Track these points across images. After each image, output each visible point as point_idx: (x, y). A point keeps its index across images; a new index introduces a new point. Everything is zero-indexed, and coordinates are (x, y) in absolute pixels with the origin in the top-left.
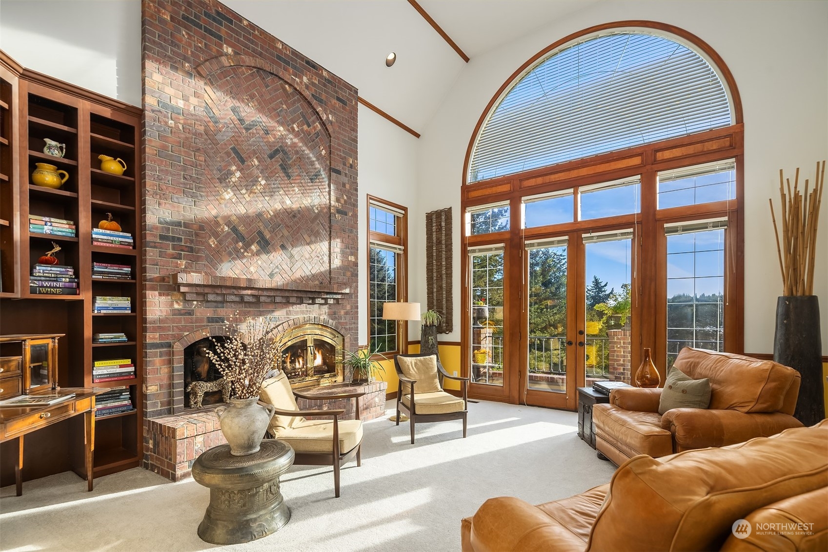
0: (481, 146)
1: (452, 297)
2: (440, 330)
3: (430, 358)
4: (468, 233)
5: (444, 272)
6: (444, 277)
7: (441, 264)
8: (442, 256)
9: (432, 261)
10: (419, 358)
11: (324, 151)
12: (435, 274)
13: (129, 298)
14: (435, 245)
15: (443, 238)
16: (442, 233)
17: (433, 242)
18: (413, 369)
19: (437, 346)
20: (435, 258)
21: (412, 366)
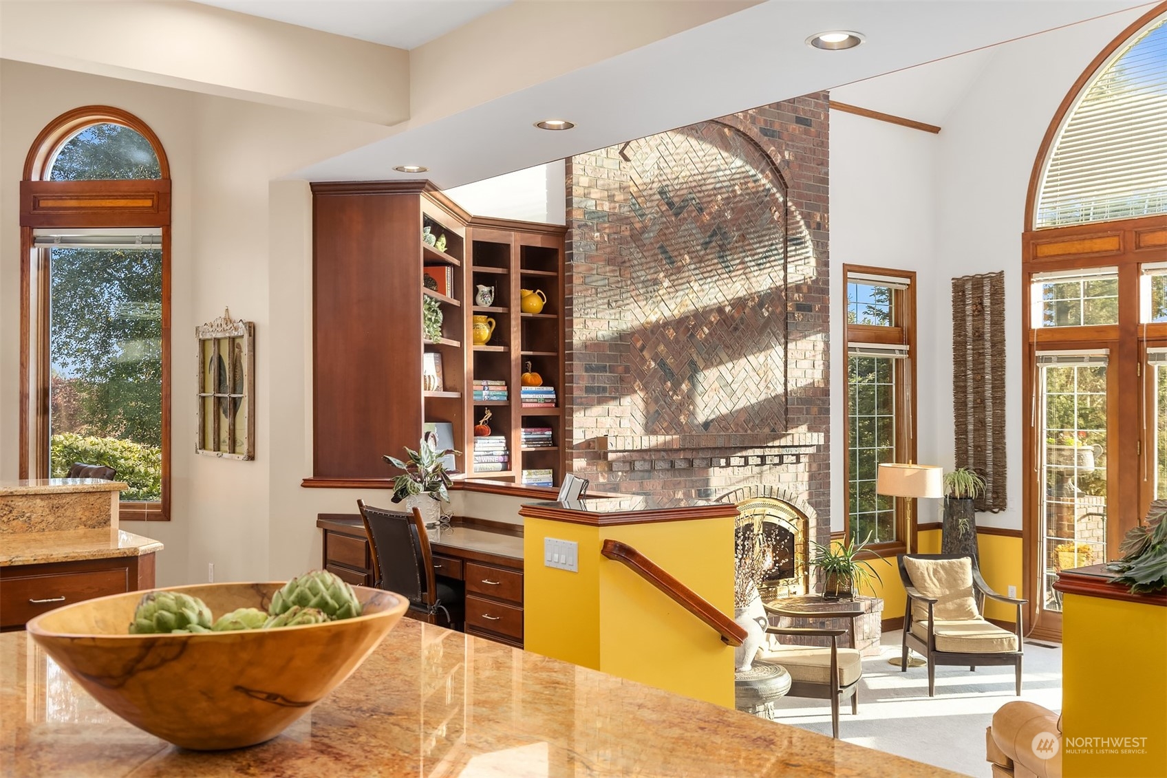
0: (1061, 159)
1: (1005, 444)
2: (980, 504)
3: (960, 563)
4: (1037, 322)
5: (988, 394)
6: (989, 403)
7: (983, 377)
8: (984, 363)
9: (965, 372)
10: (940, 561)
11: (777, 213)
12: (970, 397)
13: (551, 471)
14: (970, 340)
15: (987, 328)
16: (984, 319)
17: (966, 335)
18: (931, 579)
19: (975, 537)
20: (970, 365)
21: (929, 574)
